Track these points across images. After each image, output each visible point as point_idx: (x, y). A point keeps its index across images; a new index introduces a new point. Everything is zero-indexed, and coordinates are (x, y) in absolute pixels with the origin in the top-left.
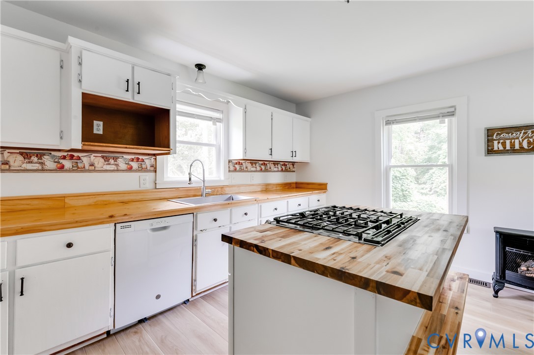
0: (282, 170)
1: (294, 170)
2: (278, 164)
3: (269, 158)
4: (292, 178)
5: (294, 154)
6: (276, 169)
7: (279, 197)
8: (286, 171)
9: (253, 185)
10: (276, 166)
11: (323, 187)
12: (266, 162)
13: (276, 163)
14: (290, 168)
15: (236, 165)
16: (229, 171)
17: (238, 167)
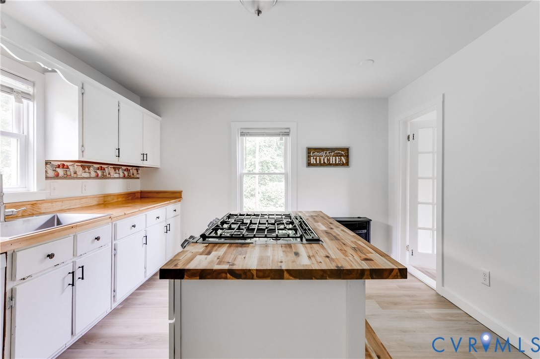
0: (124, 176)
1: (138, 176)
2: (119, 169)
3: (115, 161)
4: (136, 186)
5: (144, 157)
6: (117, 175)
7: (138, 210)
8: (129, 177)
9: (86, 197)
10: (117, 171)
11: (178, 195)
12: (103, 166)
13: (116, 167)
14: (133, 175)
15: (58, 170)
16: (47, 178)
17: (61, 171)
